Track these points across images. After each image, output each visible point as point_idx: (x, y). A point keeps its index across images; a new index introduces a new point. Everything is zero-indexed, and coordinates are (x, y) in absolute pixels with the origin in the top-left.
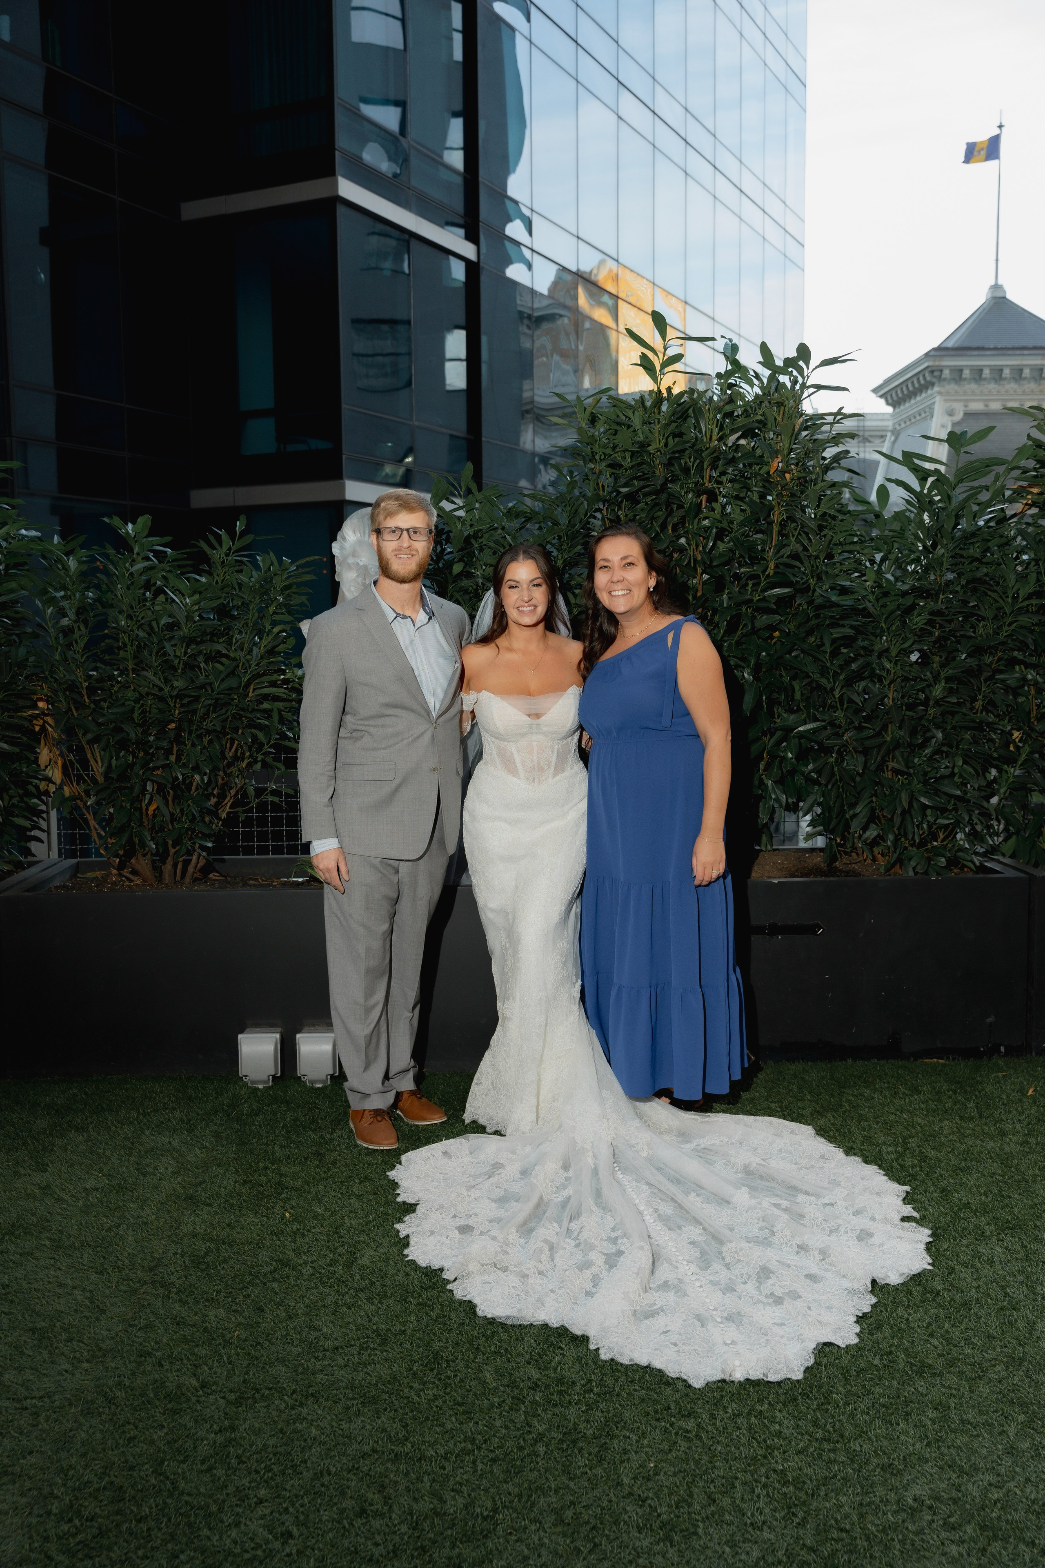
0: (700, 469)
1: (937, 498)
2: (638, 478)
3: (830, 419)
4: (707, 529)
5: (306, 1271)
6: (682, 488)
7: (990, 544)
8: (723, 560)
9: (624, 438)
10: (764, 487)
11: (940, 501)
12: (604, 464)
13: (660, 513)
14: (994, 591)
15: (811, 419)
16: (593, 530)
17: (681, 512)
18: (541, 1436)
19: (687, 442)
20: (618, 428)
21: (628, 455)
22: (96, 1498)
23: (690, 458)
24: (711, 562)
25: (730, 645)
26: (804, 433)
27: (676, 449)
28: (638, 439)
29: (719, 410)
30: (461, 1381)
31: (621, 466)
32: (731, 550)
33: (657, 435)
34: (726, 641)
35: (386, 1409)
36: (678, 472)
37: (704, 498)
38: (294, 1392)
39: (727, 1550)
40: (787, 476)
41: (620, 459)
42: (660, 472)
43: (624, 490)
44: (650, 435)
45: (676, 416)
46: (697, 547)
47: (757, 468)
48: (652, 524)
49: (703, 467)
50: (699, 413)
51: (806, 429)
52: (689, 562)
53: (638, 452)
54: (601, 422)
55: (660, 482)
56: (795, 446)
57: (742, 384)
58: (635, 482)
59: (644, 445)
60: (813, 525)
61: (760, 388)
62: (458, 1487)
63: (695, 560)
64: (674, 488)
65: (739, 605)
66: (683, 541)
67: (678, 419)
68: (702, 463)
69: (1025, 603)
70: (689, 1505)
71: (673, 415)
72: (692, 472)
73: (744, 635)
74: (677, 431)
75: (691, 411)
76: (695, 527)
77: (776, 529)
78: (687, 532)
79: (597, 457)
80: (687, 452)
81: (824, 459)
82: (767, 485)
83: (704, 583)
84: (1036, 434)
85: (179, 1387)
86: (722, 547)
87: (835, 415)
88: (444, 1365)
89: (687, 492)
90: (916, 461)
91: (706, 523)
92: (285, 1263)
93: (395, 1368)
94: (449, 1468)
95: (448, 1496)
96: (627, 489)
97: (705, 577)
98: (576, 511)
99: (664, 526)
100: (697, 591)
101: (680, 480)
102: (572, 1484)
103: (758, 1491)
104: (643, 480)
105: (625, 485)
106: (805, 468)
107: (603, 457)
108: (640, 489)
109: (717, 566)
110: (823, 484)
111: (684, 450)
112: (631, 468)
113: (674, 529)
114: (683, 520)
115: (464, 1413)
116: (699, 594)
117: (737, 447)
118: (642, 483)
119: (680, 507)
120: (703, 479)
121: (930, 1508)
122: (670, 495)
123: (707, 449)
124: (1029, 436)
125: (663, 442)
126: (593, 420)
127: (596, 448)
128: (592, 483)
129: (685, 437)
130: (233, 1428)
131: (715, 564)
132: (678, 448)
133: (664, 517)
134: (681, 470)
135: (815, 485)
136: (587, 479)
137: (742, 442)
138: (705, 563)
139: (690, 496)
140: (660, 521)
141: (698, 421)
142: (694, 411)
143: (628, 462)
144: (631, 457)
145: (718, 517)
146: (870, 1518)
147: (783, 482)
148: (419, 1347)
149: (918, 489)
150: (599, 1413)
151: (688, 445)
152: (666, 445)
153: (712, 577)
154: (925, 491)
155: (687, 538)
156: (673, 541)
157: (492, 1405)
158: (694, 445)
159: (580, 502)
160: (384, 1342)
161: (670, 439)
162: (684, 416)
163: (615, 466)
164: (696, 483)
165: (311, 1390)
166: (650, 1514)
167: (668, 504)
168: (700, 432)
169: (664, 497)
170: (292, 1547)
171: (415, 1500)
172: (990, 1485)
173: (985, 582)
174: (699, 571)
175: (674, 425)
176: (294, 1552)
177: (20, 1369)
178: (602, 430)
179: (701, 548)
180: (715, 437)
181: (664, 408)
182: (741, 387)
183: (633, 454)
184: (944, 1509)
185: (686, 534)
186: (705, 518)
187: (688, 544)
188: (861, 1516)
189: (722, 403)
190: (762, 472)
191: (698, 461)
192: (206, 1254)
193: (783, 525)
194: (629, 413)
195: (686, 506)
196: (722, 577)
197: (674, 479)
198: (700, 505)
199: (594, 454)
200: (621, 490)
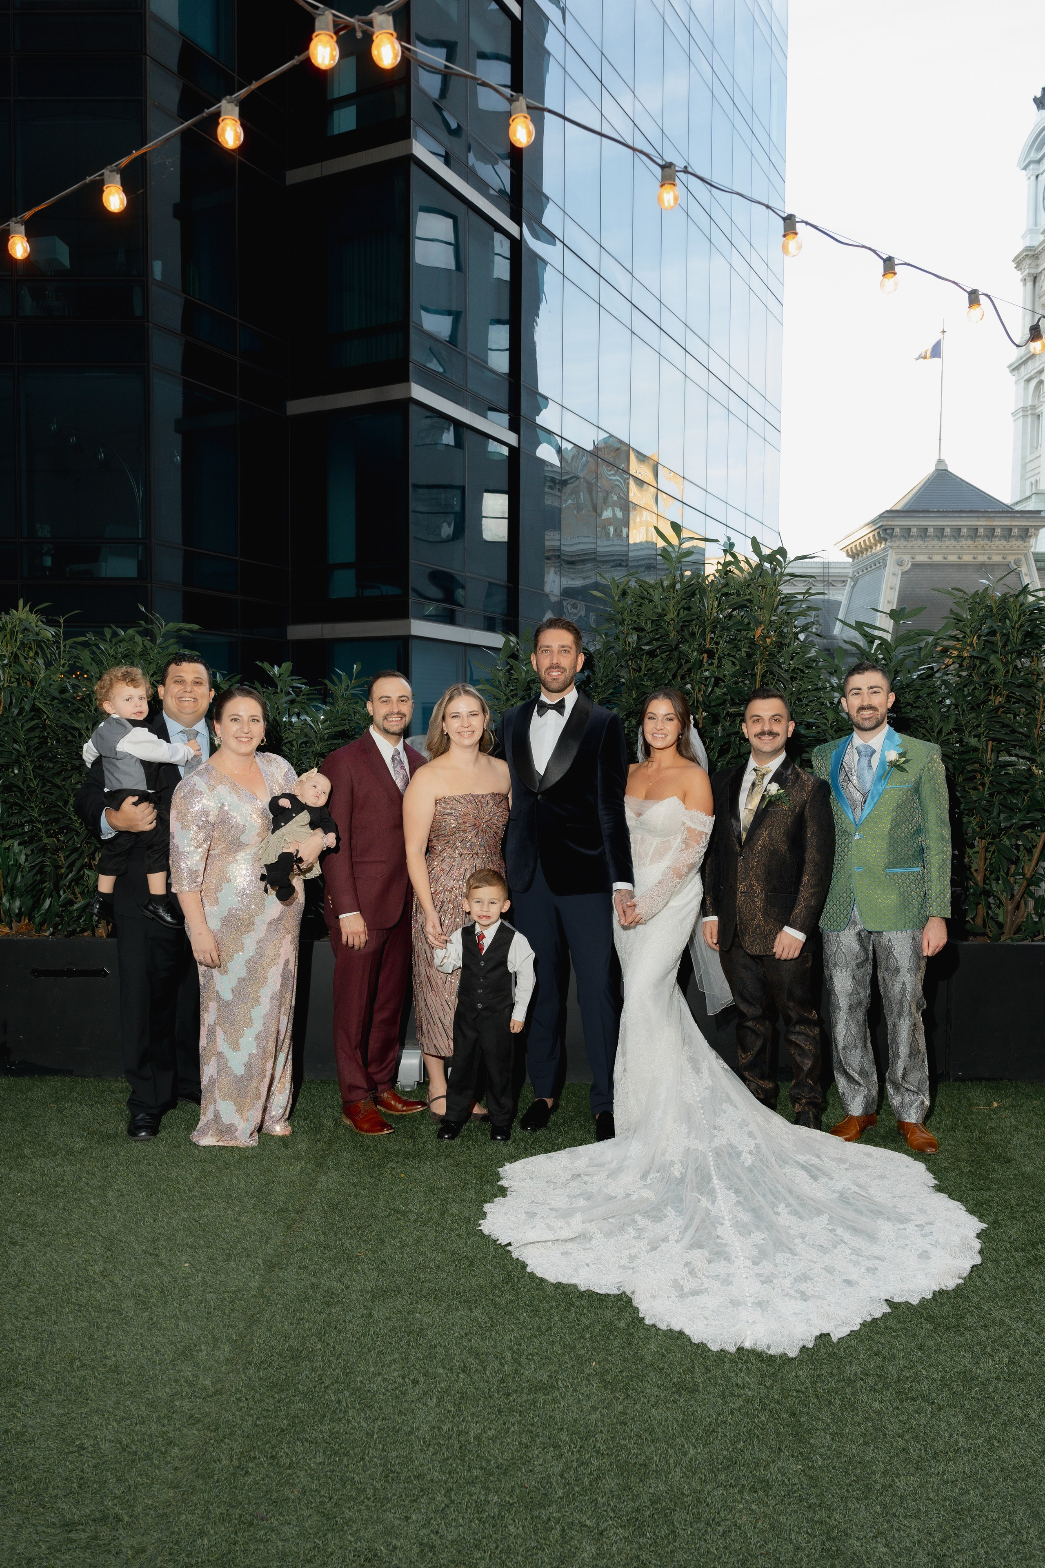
0: (703, 634)
1: (881, 656)
2: (657, 640)
3: (800, 597)
4: (707, 678)
5: (412, 1217)
6: (689, 648)
7: (919, 693)
8: (719, 702)
9: (647, 609)
10: (750, 647)
11: (883, 659)
12: (631, 628)
13: (673, 665)
14: (924, 728)
15: (786, 597)
16: (622, 677)
17: (688, 665)
18: (587, 1327)
19: (694, 614)
20: (642, 601)
21: (649, 622)
22: (281, 1355)
23: (696, 626)
24: (710, 703)
25: (723, 764)
26: (781, 608)
27: (685, 619)
28: (657, 611)
29: (719, 591)
30: (529, 1291)
31: (646, 630)
32: (725, 694)
33: (671, 608)
35: (476, 1307)
36: (687, 636)
37: (705, 655)
38: (411, 1294)
39: (720, 1401)
40: (768, 640)
41: (643, 624)
42: (673, 635)
43: (647, 648)
44: (666, 608)
46: (700, 691)
47: (745, 633)
48: (666, 673)
49: (705, 632)
50: (703, 592)
51: (782, 604)
52: (694, 702)
53: (657, 620)
54: (630, 596)
55: (675, 643)
56: (773, 618)
57: (736, 570)
58: (655, 643)
59: (661, 616)
60: (787, 676)
61: (749, 573)
62: (530, 1357)
63: (698, 701)
64: (684, 648)
65: (729, 735)
66: (689, 686)
67: (687, 596)
68: (705, 629)
70: (693, 1373)
71: (685, 592)
72: (697, 636)
73: (733, 758)
74: (686, 605)
75: (697, 591)
76: (699, 676)
77: (758, 679)
78: (692, 680)
79: (626, 622)
80: (694, 622)
81: (795, 627)
82: (752, 646)
83: (704, 718)
84: (957, 610)
85: (329, 1288)
86: (718, 691)
87: (804, 594)
88: (516, 1280)
89: (693, 651)
90: (866, 629)
91: (707, 674)
92: (397, 1211)
93: (481, 1281)
94: (524, 1346)
95: (524, 1361)
96: (649, 647)
97: (705, 714)
98: (610, 662)
99: (675, 676)
101: (688, 642)
102: (610, 1358)
103: (740, 1366)
104: (661, 641)
105: (647, 644)
106: (781, 635)
107: (630, 622)
108: (659, 648)
109: (714, 706)
110: (794, 646)
111: (692, 621)
112: (652, 632)
113: (683, 677)
114: (689, 670)
115: (532, 1311)
116: (701, 726)
117: (730, 616)
118: (659, 643)
119: (687, 661)
120: (705, 641)
121: (862, 1379)
122: (680, 652)
123: (709, 619)
124: (951, 611)
125: (676, 613)
126: (624, 593)
127: (626, 615)
128: (622, 641)
129: (692, 610)
130: (370, 1315)
131: (712, 704)
132: (687, 618)
133: (675, 669)
134: (689, 635)
135: (788, 647)
136: (618, 638)
137: (734, 613)
138: (705, 704)
139: (695, 653)
140: (673, 672)
141: (702, 598)
142: (699, 591)
143: (648, 626)
144: (652, 624)
145: (716, 669)
146: (819, 1385)
147: (765, 645)
148: (496, 1267)
150: (627, 1314)
151: (695, 617)
152: (678, 615)
153: (710, 714)
154: (873, 651)
155: (692, 685)
156: (682, 687)
157: (551, 1307)
158: (699, 616)
159: (613, 656)
160: (472, 1264)
161: (682, 611)
162: (693, 594)
163: (639, 629)
164: (700, 645)
165: (423, 1293)
166: (666, 1378)
167: (679, 659)
168: (704, 606)
170: (418, 1390)
171: (501, 1363)
172: (905, 1367)
173: (917, 721)
174: (701, 708)
175: (684, 601)
176: (421, 1392)
177: (217, 1273)
178: (630, 602)
179: (703, 692)
180: (714, 611)
181: (678, 586)
182: (735, 572)
183: (653, 621)
184: (870, 1381)
185: (692, 682)
186: (707, 670)
187: (693, 689)
188: (814, 1383)
189: (720, 586)
190: (748, 636)
191: (702, 628)
192: (339, 1203)
193: (764, 676)
194: (651, 591)
195: (692, 661)
196: (718, 715)
197: (684, 641)
198: (702, 661)
199: (624, 620)
200: (643, 647)
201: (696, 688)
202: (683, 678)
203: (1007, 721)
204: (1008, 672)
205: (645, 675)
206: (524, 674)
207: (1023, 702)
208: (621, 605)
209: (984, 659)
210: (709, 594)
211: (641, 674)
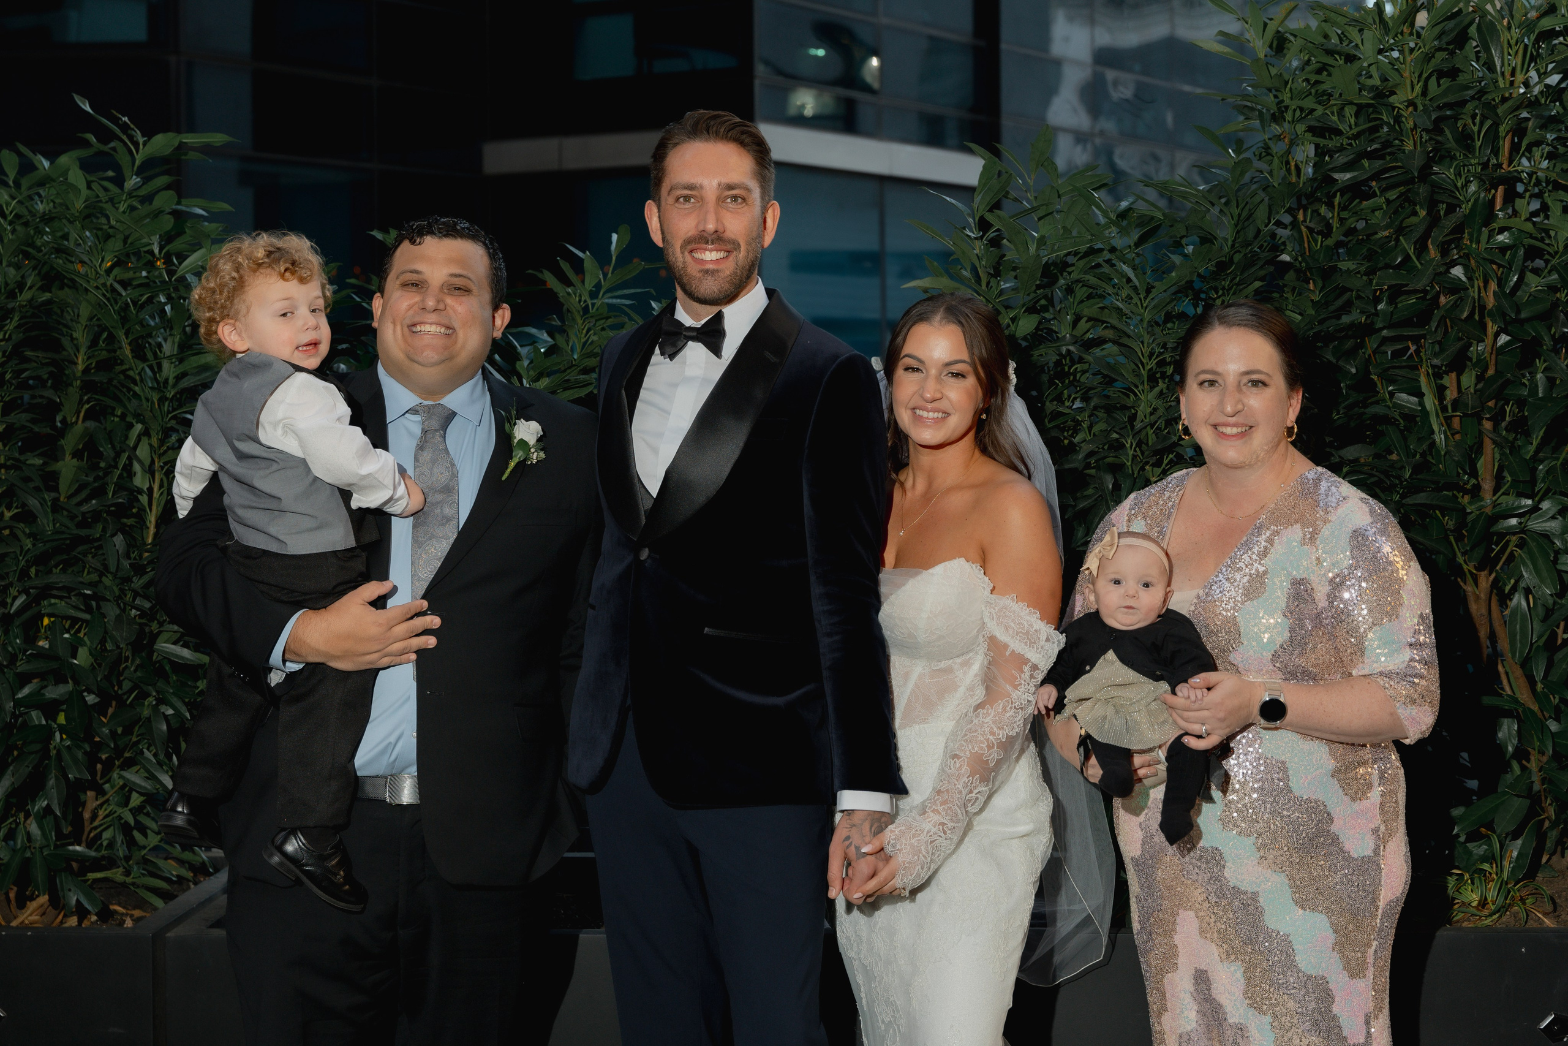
0: (1493, 137)
2: (1371, 155)
4: (1503, 249)
6: (1456, 172)
8: (1537, 308)
9: (1342, 80)
12: (1300, 128)
13: (1413, 220)
16: (1282, 252)
17: (1455, 220)
19: (1467, 88)
20: (1329, 60)
21: (1349, 111)
23: (1474, 117)
24: (1518, 312)
27: (1445, 100)
28: (1370, 82)
29: (1529, 26)
31: (1339, 133)
32: (1553, 289)
33: (1406, 74)
34: (1541, 462)
37: (1499, 190)
41: (1335, 118)
42: (1413, 142)
43: (1343, 176)
44: (1392, 74)
45: (1445, 39)
46: (1486, 283)
48: (1397, 240)
49: (1497, 132)
50: (1488, 31)
52: (1472, 314)
53: (1369, 105)
54: (1295, 49)
58: (1366, 163)
59: (1382, 94)
63: (1482, 308)
64: (1444, 173)
66: (1458, 272)
67: (1448, 44)
68: (1496, 125)
71: (1439, 37)
72: (1478, 144)
74: (1445, 67)
75: (1473, 30)
76: (1483, 245)
78: (1467, 256)
79: (1288, 116)
80: (1467, 107)
83: (1500, 351)
86: (1534, 283)
89: (1468, 182)
91: (1503, 238)
96: (1348, 176)
97: (1504, 339)
98: (1250, 215)
100: (1486, 369)
101: (1453, 158)
104: (1382, 157)
105: (1345, 168)
107: (1298, 113)
108: (1376, 176)
109: (1528, 320)
111: (1463, 103)
112: (1356, 136)
114: (1459, 229)
116: (1491, 372)
118: (1378, 164)
119: (1454, 208)
120: (1497, 155)
122: (1435, 187)
123: (1504, 100)
125: (1418, 88)
126: (1279, 44)
127: (1286, 97)
128: (1276, 161)
129: (1462, 78)
131: (1523, 315)
132: (1450, 99)
133: (1422, 229)
134: (1457, 141)
136: (1268, 154)
138: (1504, 315)
139: (1473, 188)
140: (1416, 235)
141: (1487, 50)
142: (1480, 28)
143: (1349, 122)
144: (1357, 115)
145: (1529, 227)
151: (1471, 92)
152: (1424, 93)
153: (1515, 339)
155: (1466, 267)
156: (1440, 274)
158: (1482, 92)
159: (1257, 199)
161: (1434, 79)
162: (1463, 38)
163: (1321, 131)
164: (1485, 165)
167: (1432, 205)
168: (1491, 67)
169: (1423, 190)
174: (1491, 328)
178: (1295, 63)
179: (1493, 286)
183: (1360, 109)
185: (1464, 261)
186: (1501, 231)
187: (1470, 279)
189: (1533, 14)
191: (1488, 123)
194: (1354, 34)
195: (1466, 208)
196: (1537, 341)
197: (1440, 155)
198: (1492, 202)
199: (1282, 108)
200: (1336, 176)
201: (1479, 274)
202: (1444, 251)
205: (1339, 244)
206: (1032, 249)
208: (1274, 71)
210: (1505, 36)
211: (1330, 242)
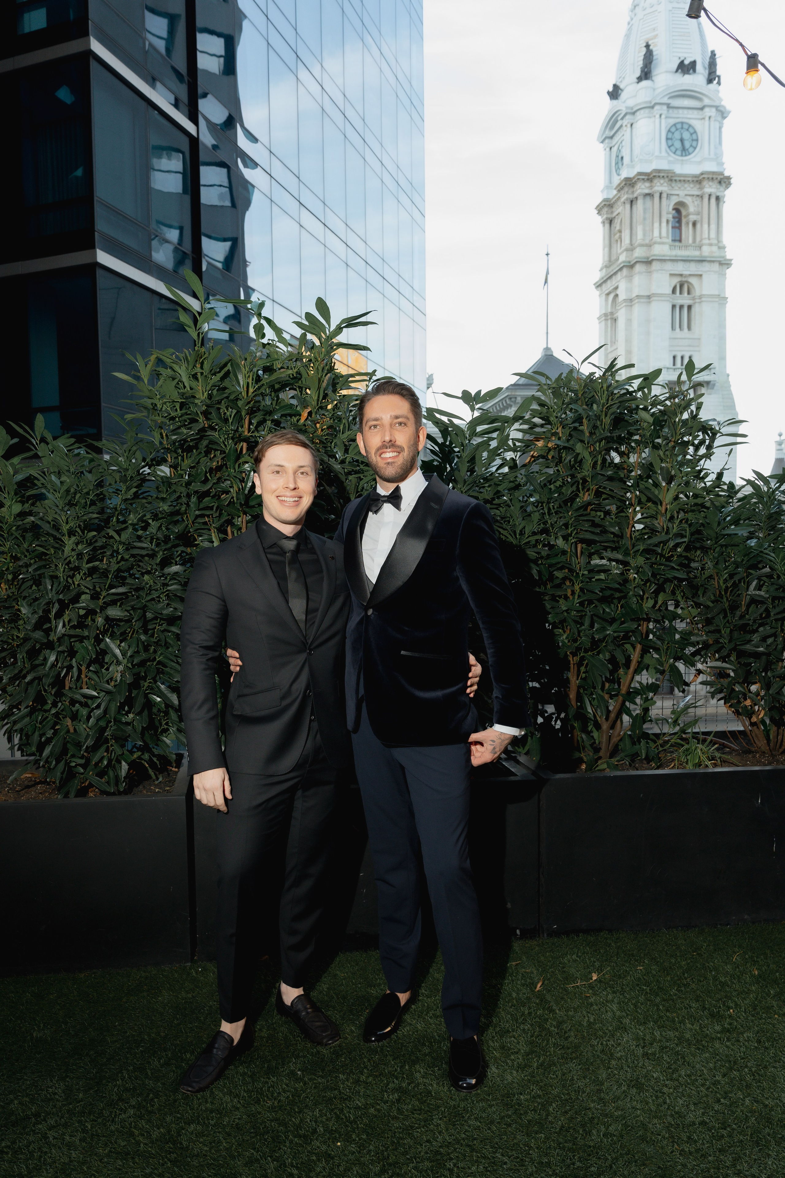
0: (239, 418)
6: (222, 435)
7: (500, 488)
14: (505, 529)
17: (224, 457)
23: (227, 408)
33: (200, 388)
36: (219, 421)
37: (244, 444)
40: (319, 425)
42: (203, 421)
44: (194, 387)
47: (292, 418)
49: (242, 416)
50: (236, 368)
57: (278, 344)
58: (183, 430)
59: (189, 398)
64: (214, 434)
68: (239, 412)
69: (533, 539)
72: (230, 421)
74: (221, 385)
75: (229, 365)
76: (237, 470)
78: (229, 476)
80: (225, 402)
83: (247, 521)
89: (226, 439)
90: (438, 416)
91: (247, 467)
104: (190, 428)
110: (349, 433)
112: (180, 417)
118: (188, 431)
119: (222, 452)
120: (242, 427)
122: (212, 442)
125: (206, 394)
129: (227, 390)
132: (217, 399)
135: (343, 433)
139: (231, 442)
142: (232, 365)
144: (179, 407)
147: (313, 431)
149: (440, 440)
152: (209, 396)
154: (448, 443)
156: (215, 483)
164: (235, 431)
168: (238, 383)
175: (215, 378)
180: (251, 390)
182: (277, 347)
183: (182, 405)
186: (246, 463)
190: (295, 422)
191: (234, 411)
198: (240, 451)
203: (597, 520)
204: (595, 463)
207: (613, 497)
208: (150, 388)
209: (570, 448)
